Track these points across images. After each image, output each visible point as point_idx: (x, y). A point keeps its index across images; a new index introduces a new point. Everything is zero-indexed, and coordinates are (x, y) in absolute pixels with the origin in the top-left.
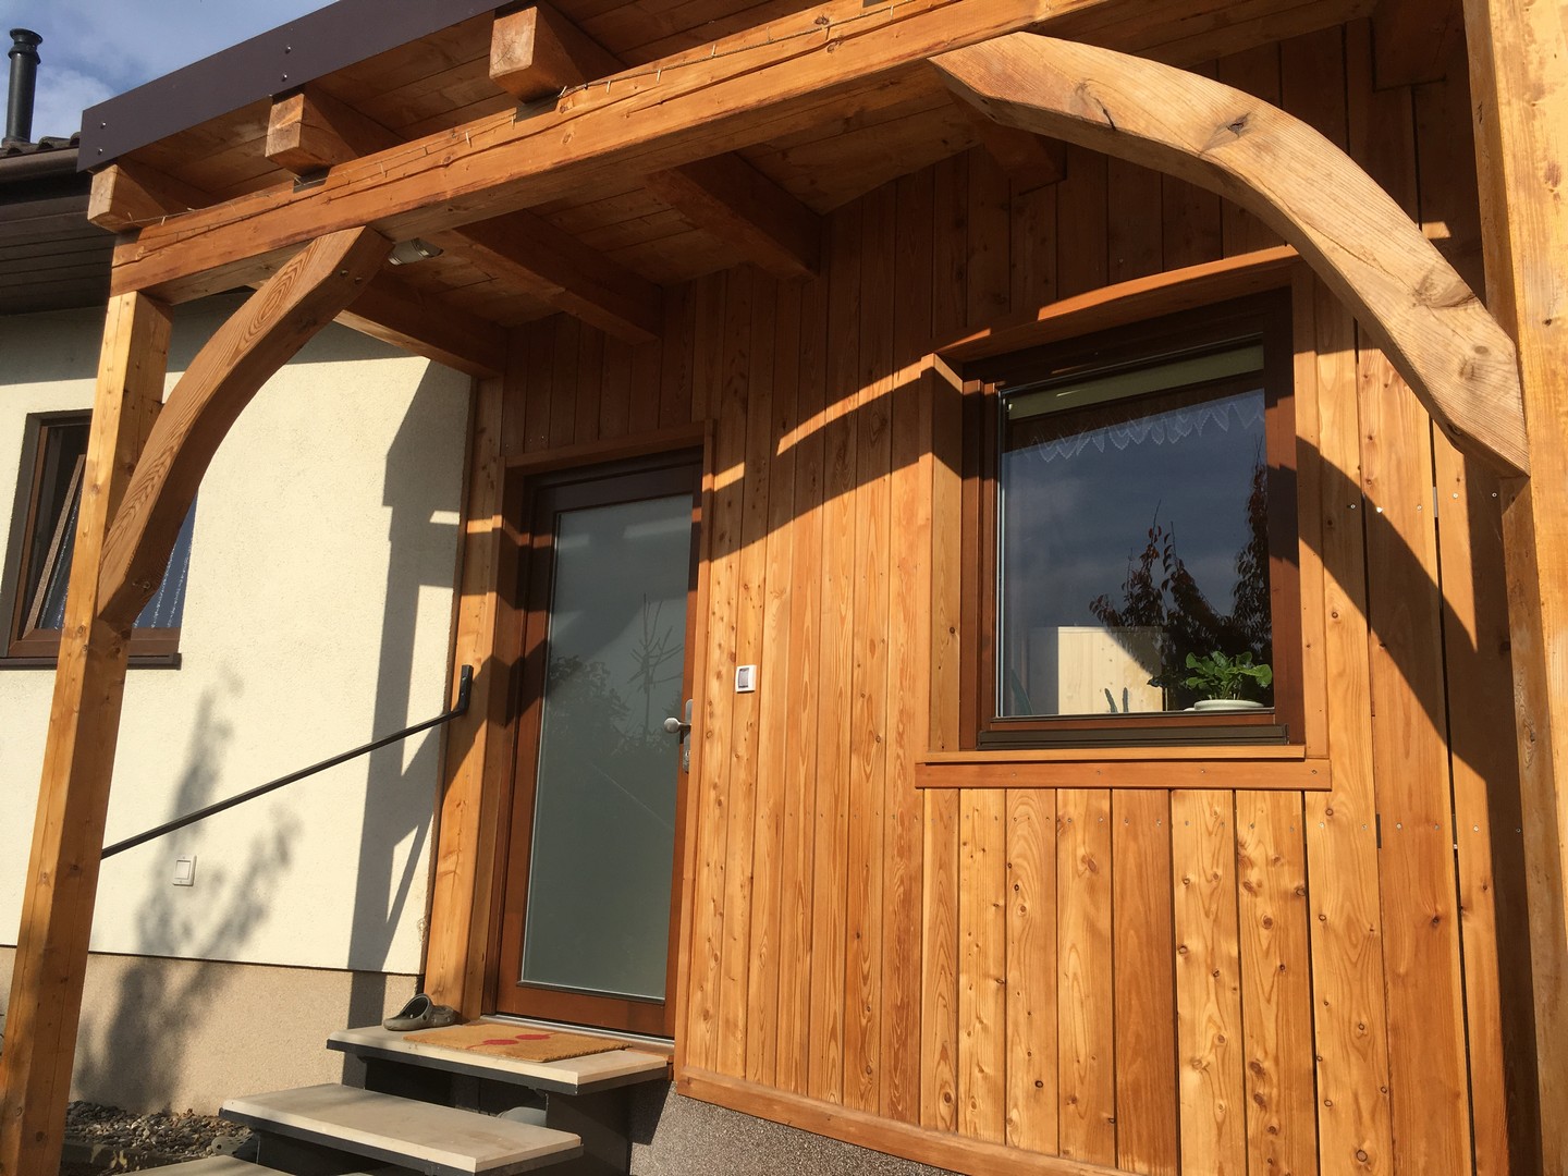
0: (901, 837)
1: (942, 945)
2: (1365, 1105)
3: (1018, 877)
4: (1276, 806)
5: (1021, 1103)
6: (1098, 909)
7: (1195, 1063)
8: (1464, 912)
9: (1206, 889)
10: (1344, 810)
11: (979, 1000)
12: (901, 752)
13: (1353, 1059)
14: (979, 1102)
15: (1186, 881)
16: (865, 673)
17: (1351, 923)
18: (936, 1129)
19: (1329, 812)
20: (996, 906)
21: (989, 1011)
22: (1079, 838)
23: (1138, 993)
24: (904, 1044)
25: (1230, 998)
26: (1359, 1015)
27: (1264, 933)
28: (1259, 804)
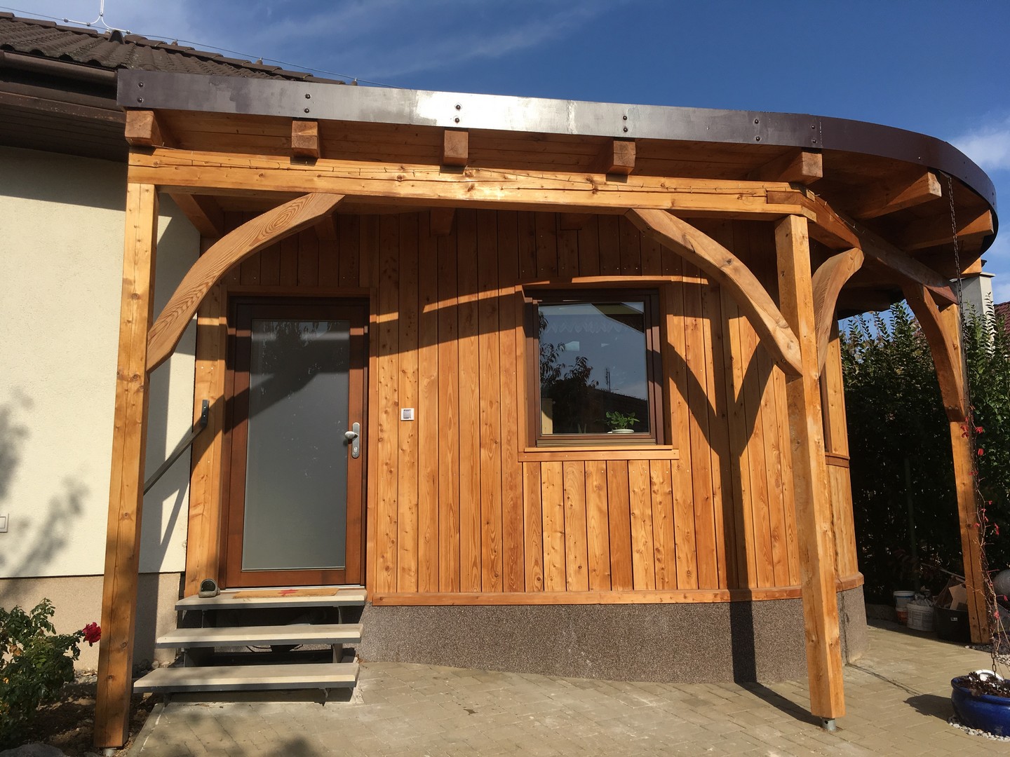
0: (511, 482)
1: (534, 522)
2: (689, 557)
3: (569, 494)
4: (662, 465)
5: (572, 575)
6: (602, 503)
7: (638, 551)
8: (714, 496)
9: (640, 493)
10: (683, 466)
11: (552, 540)
12: (509, 448)
13: (686, 543)
14: (554, 578)
15: (634, 491)
16: (487, 414)
17: (684, 501)
18: (534, 591)
19: (678, 466)
20: (560, 505)
21: (558, 544)
22: (594, 479)
23: (618, 530)
24: (516, 563)
25: (649, 529)
26: (687, 530)
27: (659, 506)
28: (657, 464)
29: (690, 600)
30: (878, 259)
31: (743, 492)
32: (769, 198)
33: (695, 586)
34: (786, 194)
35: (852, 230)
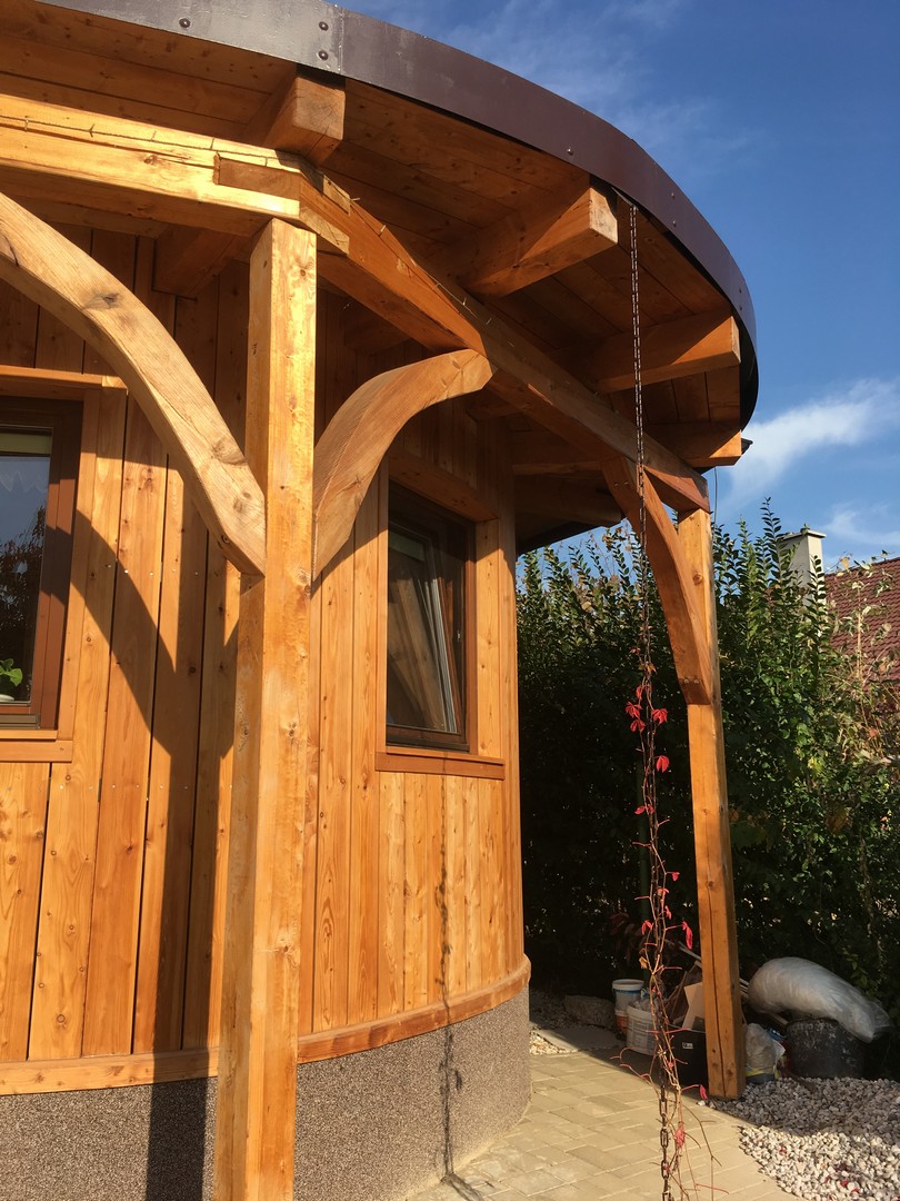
2: (67, 982)
4: (30, 774)
8: (148, 842)
10: (79, 776)
13: (63, 951)
17: (73, 856)
19: (68, 778)
26: (71, 920)
27: (9, 868)
28: (17, 773)
29: (49, 1086)
30: (530, 386)
31: (219, 834)
32: (225, 173)
33: (71, 1049)
34: (267, 172)
35: (461, 310)
